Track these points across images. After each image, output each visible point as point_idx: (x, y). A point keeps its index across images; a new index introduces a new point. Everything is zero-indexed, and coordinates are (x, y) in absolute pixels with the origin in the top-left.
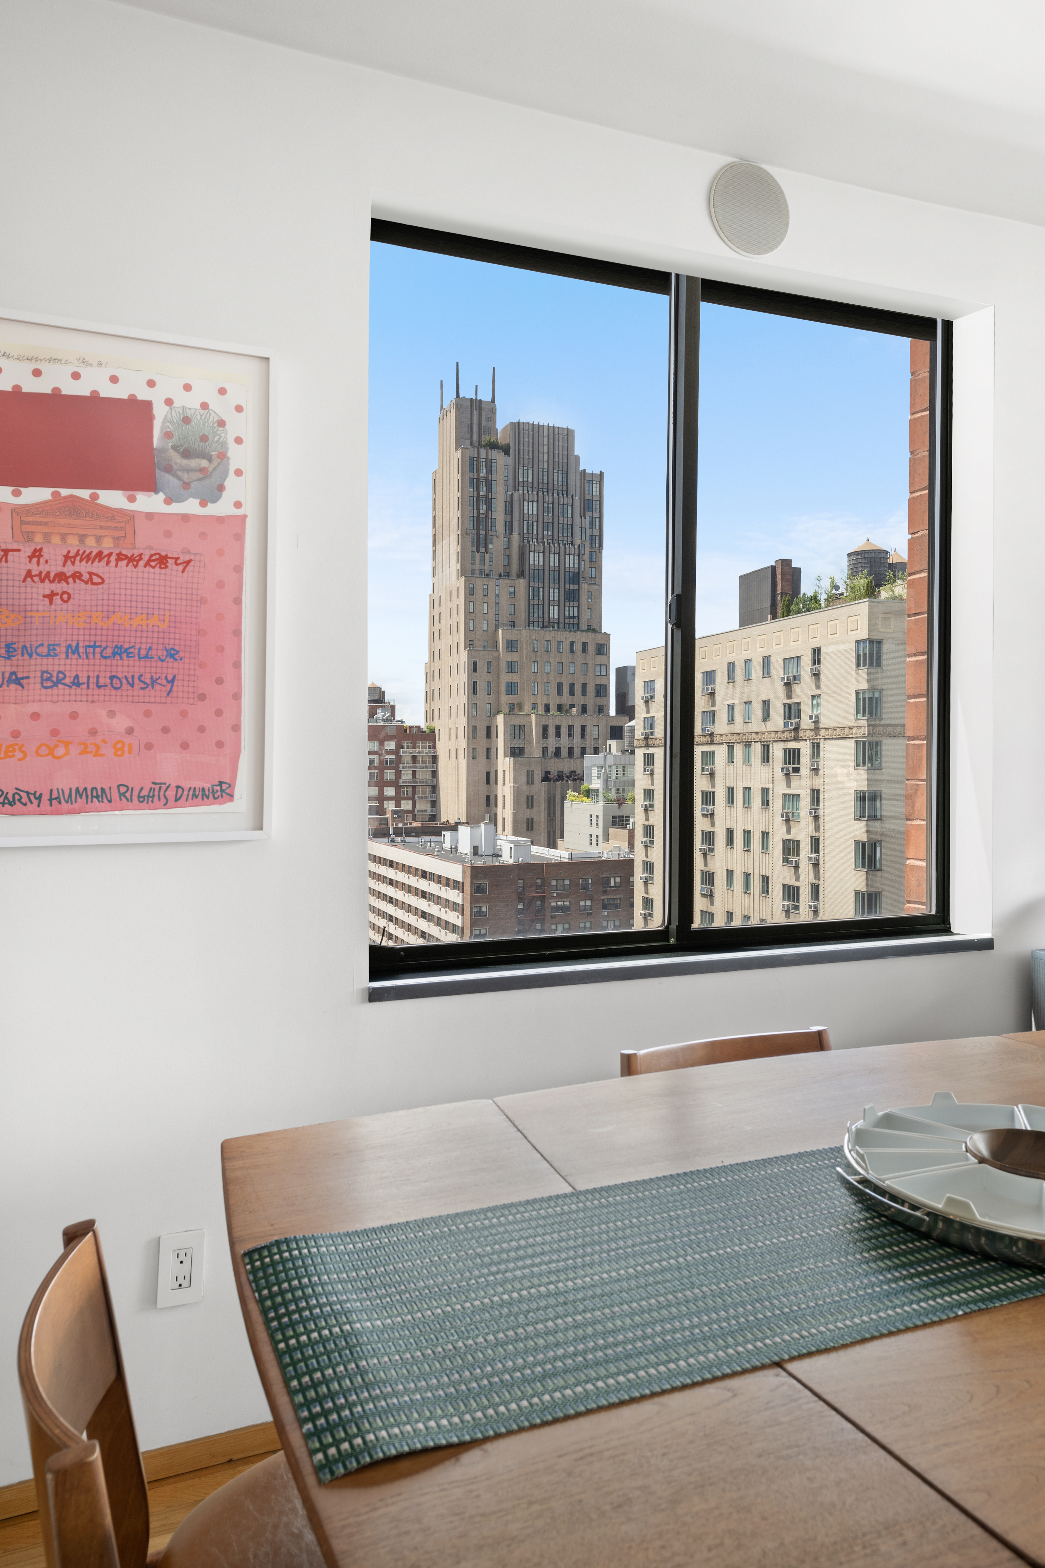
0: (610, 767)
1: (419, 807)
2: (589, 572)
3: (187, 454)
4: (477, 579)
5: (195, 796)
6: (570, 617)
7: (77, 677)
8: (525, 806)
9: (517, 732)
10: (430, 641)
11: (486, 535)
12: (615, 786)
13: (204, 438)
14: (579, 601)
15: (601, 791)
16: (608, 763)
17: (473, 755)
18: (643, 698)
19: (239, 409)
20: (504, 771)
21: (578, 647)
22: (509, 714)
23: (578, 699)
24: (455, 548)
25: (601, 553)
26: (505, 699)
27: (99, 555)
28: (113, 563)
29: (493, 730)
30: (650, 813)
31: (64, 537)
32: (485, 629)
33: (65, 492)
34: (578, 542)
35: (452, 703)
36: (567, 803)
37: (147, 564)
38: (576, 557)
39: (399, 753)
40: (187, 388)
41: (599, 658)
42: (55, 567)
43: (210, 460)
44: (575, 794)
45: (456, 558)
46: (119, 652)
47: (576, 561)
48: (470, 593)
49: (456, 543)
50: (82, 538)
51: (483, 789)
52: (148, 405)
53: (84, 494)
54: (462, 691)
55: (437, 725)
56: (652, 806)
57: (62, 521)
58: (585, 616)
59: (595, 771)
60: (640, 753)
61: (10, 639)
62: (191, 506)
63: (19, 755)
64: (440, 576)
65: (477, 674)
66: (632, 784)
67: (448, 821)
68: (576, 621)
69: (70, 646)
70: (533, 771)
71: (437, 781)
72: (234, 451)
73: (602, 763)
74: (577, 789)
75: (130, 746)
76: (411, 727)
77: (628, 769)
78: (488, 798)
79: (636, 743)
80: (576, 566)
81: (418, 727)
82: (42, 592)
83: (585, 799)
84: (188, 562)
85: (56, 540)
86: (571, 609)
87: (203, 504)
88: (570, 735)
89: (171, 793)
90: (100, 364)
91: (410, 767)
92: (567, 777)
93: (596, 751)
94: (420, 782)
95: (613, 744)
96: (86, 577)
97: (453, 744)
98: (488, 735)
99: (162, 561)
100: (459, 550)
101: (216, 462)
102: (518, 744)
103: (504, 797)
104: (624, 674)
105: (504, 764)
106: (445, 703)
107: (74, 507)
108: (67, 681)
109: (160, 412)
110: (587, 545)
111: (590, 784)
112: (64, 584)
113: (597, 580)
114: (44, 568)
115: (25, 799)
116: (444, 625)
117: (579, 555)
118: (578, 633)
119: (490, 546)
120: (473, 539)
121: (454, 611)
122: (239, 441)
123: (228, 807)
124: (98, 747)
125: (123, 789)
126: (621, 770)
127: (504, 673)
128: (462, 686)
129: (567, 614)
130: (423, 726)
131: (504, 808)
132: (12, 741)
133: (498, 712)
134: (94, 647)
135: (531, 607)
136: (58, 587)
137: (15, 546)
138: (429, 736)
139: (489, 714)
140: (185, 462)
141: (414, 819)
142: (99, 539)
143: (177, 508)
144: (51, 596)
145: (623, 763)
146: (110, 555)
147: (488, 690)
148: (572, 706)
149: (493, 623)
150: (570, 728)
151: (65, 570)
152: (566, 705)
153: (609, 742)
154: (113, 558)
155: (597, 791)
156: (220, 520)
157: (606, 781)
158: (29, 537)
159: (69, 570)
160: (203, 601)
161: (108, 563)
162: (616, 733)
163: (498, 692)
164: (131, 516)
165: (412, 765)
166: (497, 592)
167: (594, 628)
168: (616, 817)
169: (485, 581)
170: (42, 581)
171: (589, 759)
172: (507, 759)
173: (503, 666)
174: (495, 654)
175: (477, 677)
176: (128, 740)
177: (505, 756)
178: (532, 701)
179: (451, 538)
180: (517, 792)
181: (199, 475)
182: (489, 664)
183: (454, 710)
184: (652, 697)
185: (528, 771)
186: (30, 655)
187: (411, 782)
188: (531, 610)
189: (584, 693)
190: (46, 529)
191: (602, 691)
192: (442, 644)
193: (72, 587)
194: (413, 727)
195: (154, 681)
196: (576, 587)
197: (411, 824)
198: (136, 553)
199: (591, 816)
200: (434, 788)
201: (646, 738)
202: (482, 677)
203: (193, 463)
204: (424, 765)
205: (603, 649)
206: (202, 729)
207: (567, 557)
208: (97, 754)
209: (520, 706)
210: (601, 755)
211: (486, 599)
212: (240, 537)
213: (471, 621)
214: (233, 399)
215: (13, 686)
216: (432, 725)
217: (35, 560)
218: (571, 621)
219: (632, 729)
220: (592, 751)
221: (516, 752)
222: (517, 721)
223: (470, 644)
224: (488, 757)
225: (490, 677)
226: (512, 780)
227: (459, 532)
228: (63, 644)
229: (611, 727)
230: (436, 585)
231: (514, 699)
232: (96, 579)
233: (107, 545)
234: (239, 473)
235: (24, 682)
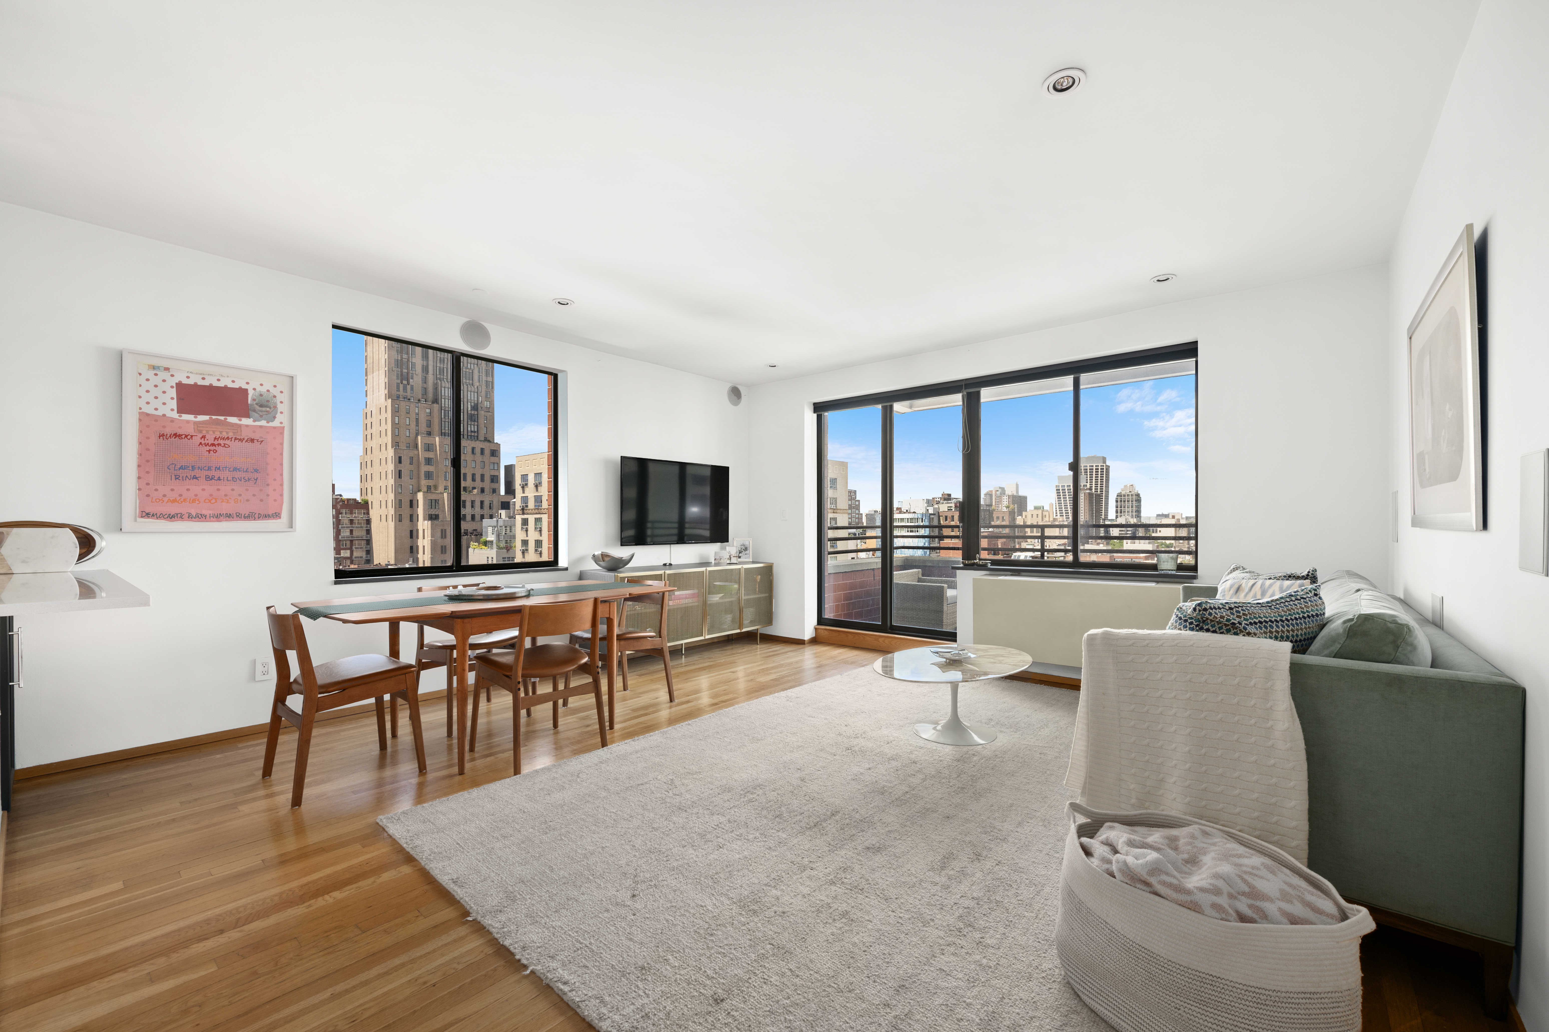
0: (500, 527)
1: (355, 554)
2: (487, 404)
3: (261, 406)
4: (401, 402)
5: (266, 517)
6: (471, 432)
7: (219, 477)
8: (440, 552)
9: (434, 504)
10: (364, 441)
11: (408, 373)
12: (504, 538)
13: (268, 401)
14: (478, 422)
15: (495, 542)
16: (499, 525)
17: (399, 519)
18: (520, 485)
19: (281, 392)
20: (424, 530)
21: (478, 451)
22: (427, 492)
23: (478, 484)
24: (383, 379)
25: (493, 392)
26: (424, 483)
27: (228, 438)
28: (233, 441)
29: (415, 502)
30: (526, 555)
31: (214, 432)
32: (408, 435)
33: (214, 417)
34: (476, 384)
35: (383, 483)
36: (470, 550)
37: (246, 441)
38: (476, 394)
39: (338, 517)
40: (261, 385)
41: (493, 458)
42: (211, 441)
43: (270, 408)
44: (477, 544)
45: (384, 386)
46: (235, 469)
47: (476, 396)
48: (395, 412)
49: (384, 376)
50: (221, 432)
51: (407, 542)
52: (247, 390)
53: (222, 418)
54: (390, 476)
55: (370, 498)
56: (527, 550)
57: (213, 426)
58: (483, 431)
59: (490, 529)
60: (519, 518)
61: (193, 464)
62: (263, 423)
63: (197, 502)
64: (371, 397)
65: (402, 465)
66: (514, 537)
67: (380, 564)
68: (476, 434)
69: (216, 467)
70: (445, 530)
71: (371, 537)
72: (279, 406)
73: (495, 524)
74: (478, 541)
75: (240, 500)
76: (348, 500)
77: (513, 528)
78: (411, 548)
79: (516, 511)
80: (476, 399)
81: (355, 500)
82: (206, 449)
83: (483, 547)
84: (262, 441)
85: (211, 433)
86: (472, 426)
87: (268, 422)
88: (472, 507)
89: (256, 516)
90: (228, 376)
91: (347, 527)
92: (471, 533)
93: (491, 517)
94: (356, 537)
95: (503, 512)
96: (223, 445)
97: (383, 511)
98: (411, 506)
99: (252, 440)
100: (387, 380)
101: (272, 409)
102: (433, 512)
103: (424, 546)
104: (509, 469)
105: (424, 525)
106: (376, 484)
107: (218, 422)
108: (216, 478)
109: (251, 393)
110: (484, 387)
111: (487, 537)
112: (214, 447)
113: (491, 409)
114: (206, 442)
115: (200, 517)
116: (375, 430)
117: (477, 392)
118: (477, 442)
119: (411, 380)
120: (397, 374)
121: (383, 422)
122: (281, 402)
123: (279, 520)
124: (228, 500)
125: (238, 514)
126: (508, 528)
127: (422, 465)
128: (390, 472)
129: (469, 429)
130: (359, 499)
131: (424, 554)
132: (195, 498)
133: (419, 491)
134: (226, 468)
135: (443, 423)
136: (214, 448)
137: (195, 434)
138: (364, 506)
139: (411, 492)
140: (261, 409)
141: (352, 563)
142: (227, 433)
143: (257, 423)
144: (209, 451)
145: (510, 524)
146: (232, 438)
147: (410, 476)
148: (474, 488)
149: (413, 432)
150: (473, 502)
151: (214, 442)
152: (469, 488)
153: (500, 512)
154: (233, 439)
155: (492, 542)
156: (275, 428)
157: (498, 536)
158: (200, 432)
159: (216, 442)
160: (268, 454)
161: (231, 440)
162: (506, 506)
163: (419, 478)
164: (240, 426)
165: (349, 526)
166: (417, 411)
167: (489, 439)
168: (505, 558)
169: (408, 404)
170: (206, 446)
171: (486, 522)
172: (426, 522)
173: (422, 460)
174: (416, 452)
175: (401, 467)
176: (239, 498)
177: (424, 520)
178: (444, 484)
179: (380, 372)
180: (433, 544)
181: (266, 413)
182: (411, 458)
183: (384, 489)
184: (526, 484)
185: (442, 530)
186: (201, 470)
187: (349, 537)
188: (443, 425)
189: (482, 480)
190: (207, 429)
191: (495, 479)
192: (374, 443)
193: (217, 448)
194: (350, 499)
195: (249, 480)
196: (476, 413)
197: (349, 566)
198: (242, 438)
199: (488, 558)
200: (369, 542)
201: (523, 509)
202: (406, 467)
203: (264, 409)
204: (359, 526)
205: (495, 453)
206: (268, 495)
207: (469, 393)
208: (227, 503)
209: (436, 487)
210: (495, 519)
211: (408, 415)
212: (282, 434)
213: (397, 430)
214: (279, 388)
215: (195, 480)
216: (366, 498)
217: (203, 439)
218: (473, 434)
219: (514, 503)
220: (488, 517)
221: (433, 518)
222: (433, 497)
223: (396, 444)
224: (411, 520)
225: (412, 467)
226: (430, 535)
227: (387, 369)
228: (214, 467)
229: (501, 502)
230: (368, 403)
231: (430, 483)
232: (226, 446)
233: (231, 435)
234: (281, 413)
235: (199, 478)
